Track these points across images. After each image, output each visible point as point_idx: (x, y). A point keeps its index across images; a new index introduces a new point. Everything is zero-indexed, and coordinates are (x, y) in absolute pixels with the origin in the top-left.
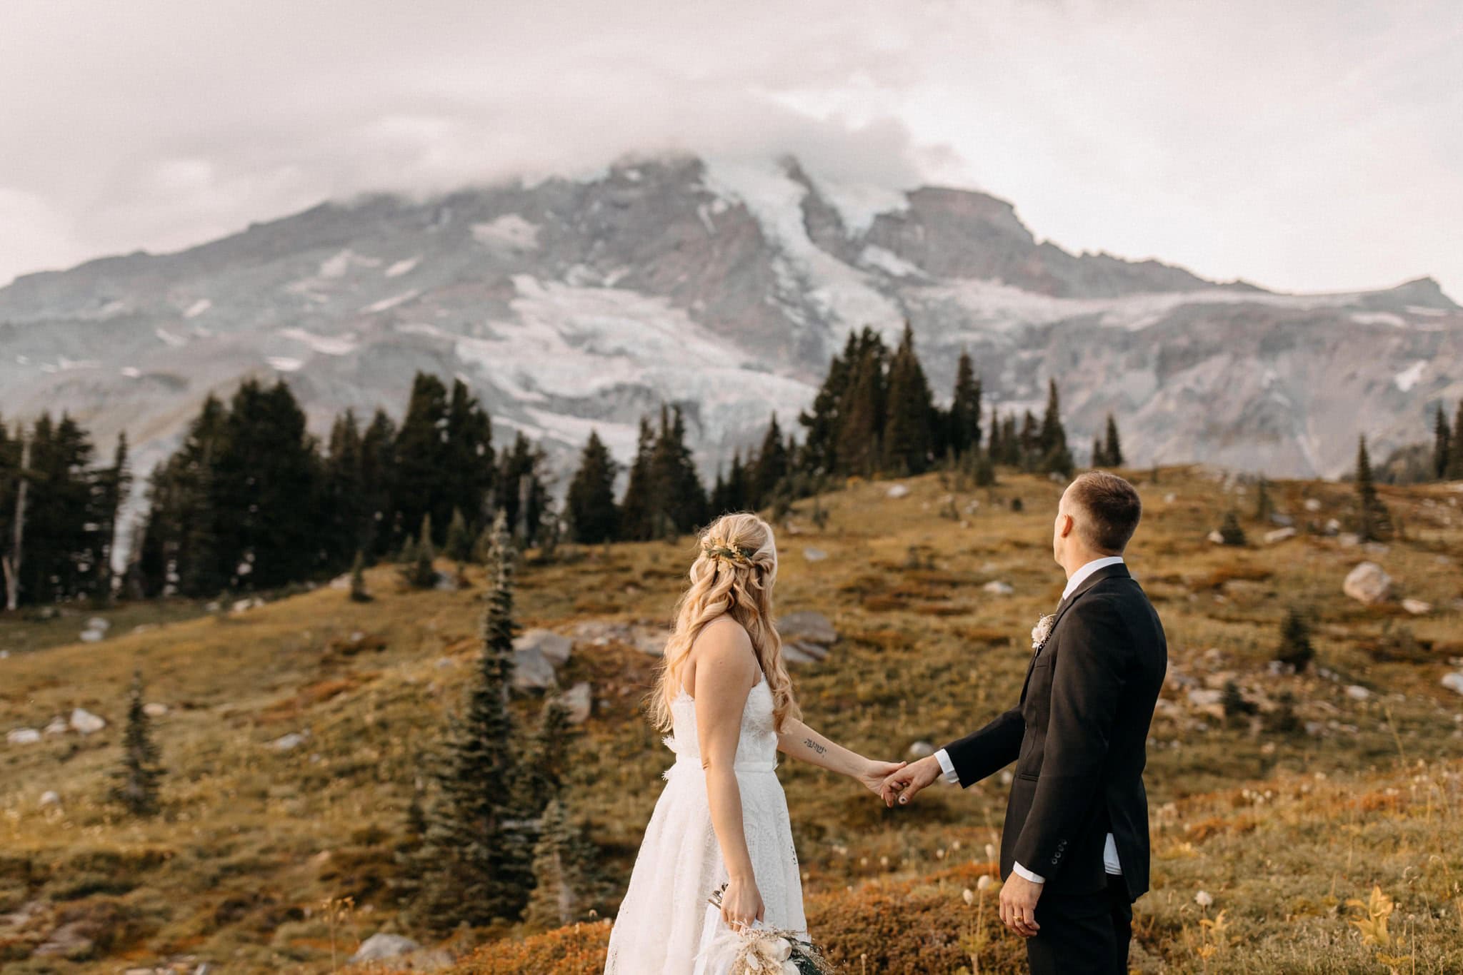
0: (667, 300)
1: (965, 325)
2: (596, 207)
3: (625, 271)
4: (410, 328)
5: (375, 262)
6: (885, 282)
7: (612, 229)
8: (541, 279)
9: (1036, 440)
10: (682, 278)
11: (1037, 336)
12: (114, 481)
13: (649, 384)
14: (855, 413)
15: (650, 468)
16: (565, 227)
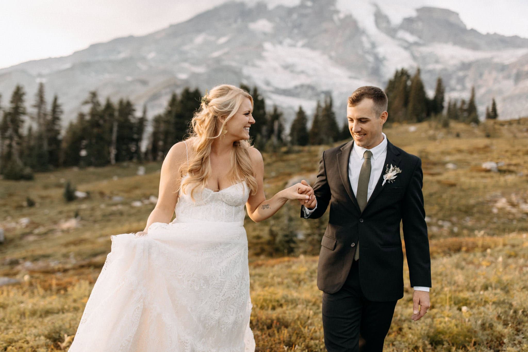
0: (321, 52)
1: (437, 62)
2: (295, 16)
3: (304, 41)
4: (226, 63)
5: (213, 38)
6: (406, 45)
7: (301, 25)
8: (273, 44)
9: (465, 110)
10: (327, 43)
11: (466, 66)
12: (142, 122)
13: (313, 84)
14: (397, 100)
15: (320, 118)
16: (283, 24)
